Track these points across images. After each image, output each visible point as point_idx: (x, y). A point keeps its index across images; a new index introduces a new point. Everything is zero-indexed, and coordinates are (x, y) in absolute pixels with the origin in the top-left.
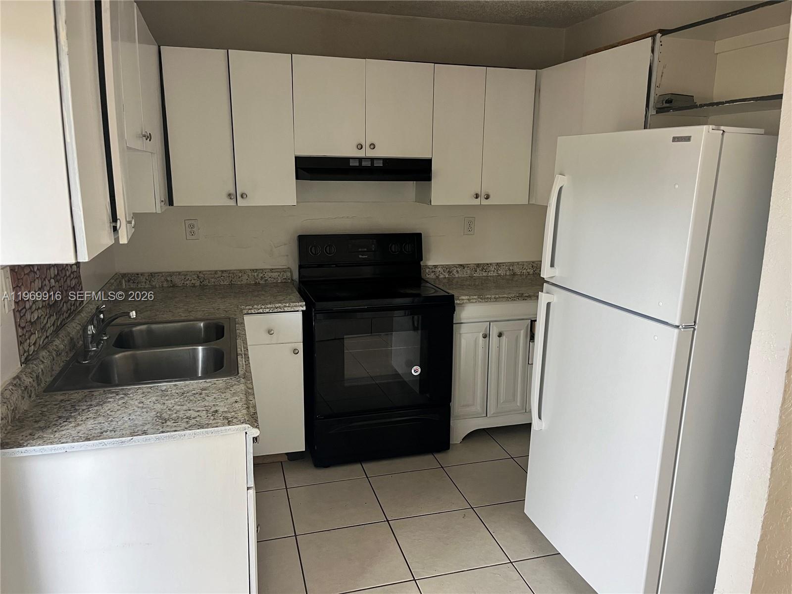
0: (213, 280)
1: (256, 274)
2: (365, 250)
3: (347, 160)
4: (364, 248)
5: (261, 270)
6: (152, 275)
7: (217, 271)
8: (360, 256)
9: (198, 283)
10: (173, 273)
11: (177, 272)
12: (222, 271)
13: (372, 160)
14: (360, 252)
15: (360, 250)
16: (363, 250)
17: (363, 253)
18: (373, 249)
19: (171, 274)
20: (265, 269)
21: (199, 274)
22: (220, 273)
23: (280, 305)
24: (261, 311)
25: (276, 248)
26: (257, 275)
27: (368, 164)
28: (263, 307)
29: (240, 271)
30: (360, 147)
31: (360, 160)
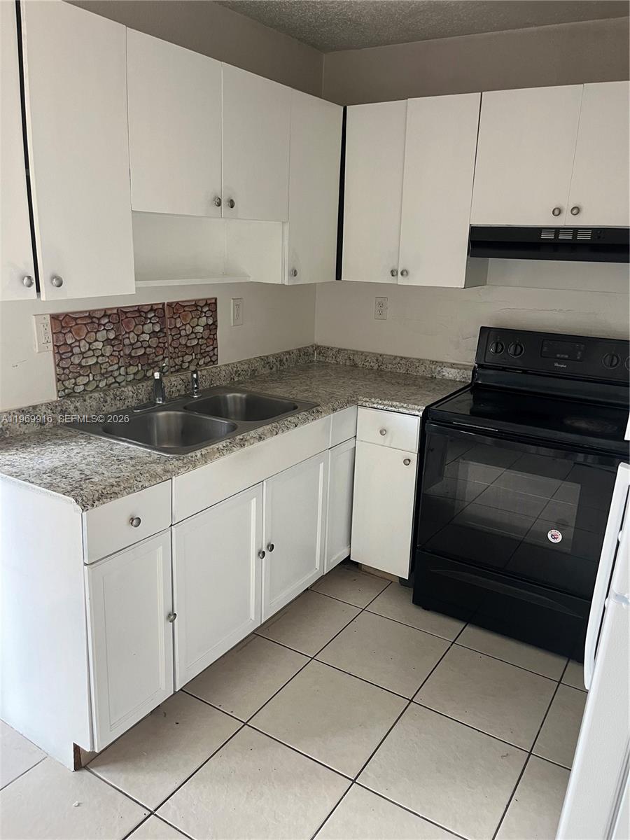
0: (390, 366)
1: (433, 367)
2: (567, 356)
3: (538, 230)
4: (565, 354)
5: (441, 362)
6: (339, 350)
7: (396, 357)
8: (556, 365)
9: (376, 367)
10: (357, 352)
11: (360, 352)
12: (402, 358)
13: (575, 230)
14: (558, 358)
15: (558, 356)
16: (562, 356)
17: (560, 360)
18: (578, 358)
19: (355, 353)
20: (446, 363)
21: (379, 358)
22: (399, 359)
23: (398, 403)
24: (375, 406)
25: (463, 339)
26: (435, 368)
27: (551, 236)
28: (380, 402)
29: (419, 360)
30: (557, 212)
31: (557, 230)
